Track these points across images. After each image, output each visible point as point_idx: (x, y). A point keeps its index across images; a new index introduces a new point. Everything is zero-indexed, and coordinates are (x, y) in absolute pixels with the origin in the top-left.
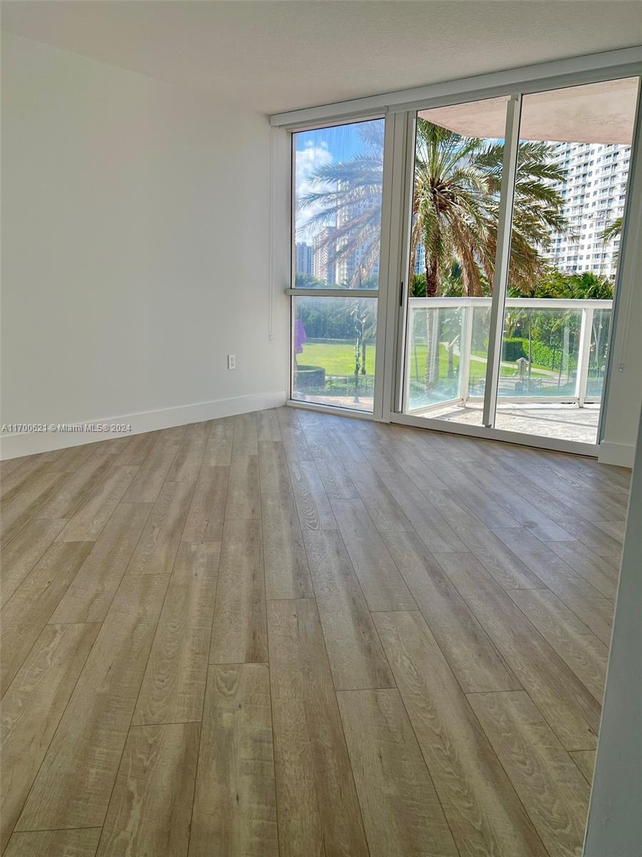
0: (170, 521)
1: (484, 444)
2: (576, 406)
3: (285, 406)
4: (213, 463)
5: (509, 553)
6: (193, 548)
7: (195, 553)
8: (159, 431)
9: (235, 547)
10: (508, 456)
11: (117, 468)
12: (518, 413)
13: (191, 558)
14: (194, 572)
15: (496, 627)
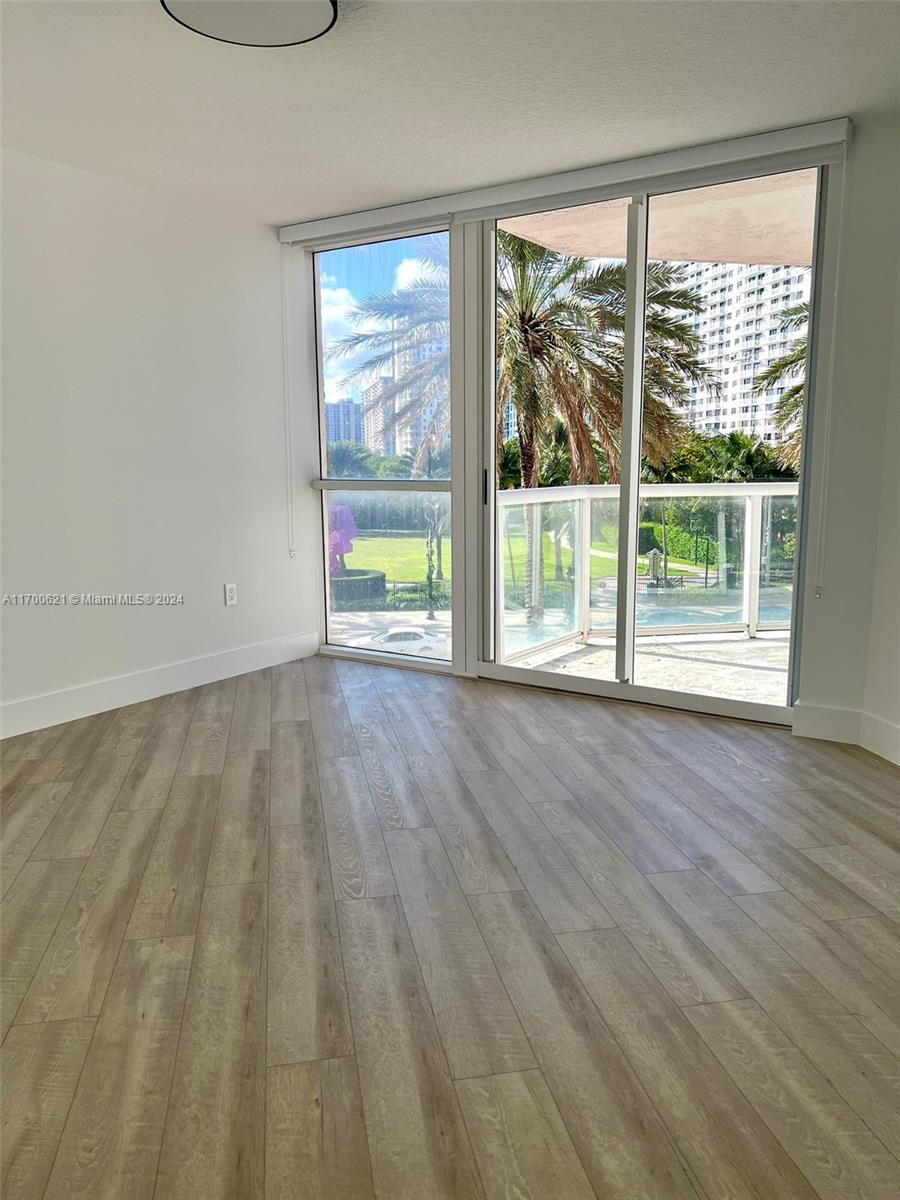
0: (109, 897)
1: (620, 709)
2: (745, 636)
3: (318, 655)
4: (194, 770)
5: (678, 922)
6: (145, 953)
7: (147, 964)
8: (114, 712)
9: (219, 946)
10: (656, 728)
11: (34, 789)
12: (663, 650)
13: (140, 972)
14: (140, 1010)
15: (672, 1093)
